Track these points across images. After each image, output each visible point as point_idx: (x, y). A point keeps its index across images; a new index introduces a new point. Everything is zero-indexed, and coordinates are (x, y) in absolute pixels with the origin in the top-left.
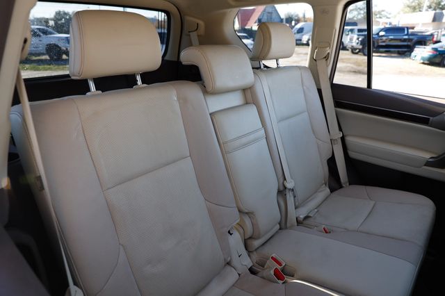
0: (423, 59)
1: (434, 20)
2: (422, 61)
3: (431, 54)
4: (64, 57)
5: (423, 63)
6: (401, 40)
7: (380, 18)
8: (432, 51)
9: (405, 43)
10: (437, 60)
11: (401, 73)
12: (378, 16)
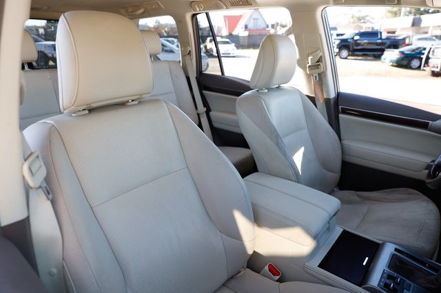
0: (391, 61)
1: (413, 25)
2: (391, 64)
3: (398, 57)
4: (51, 63)
5: (392, 66)
6: (377, 44)
7: (364, 22)
8: (399, 54)
9: (379, 47)
10: (405, 63)
11: (369, 74)
12: (362, 21)
